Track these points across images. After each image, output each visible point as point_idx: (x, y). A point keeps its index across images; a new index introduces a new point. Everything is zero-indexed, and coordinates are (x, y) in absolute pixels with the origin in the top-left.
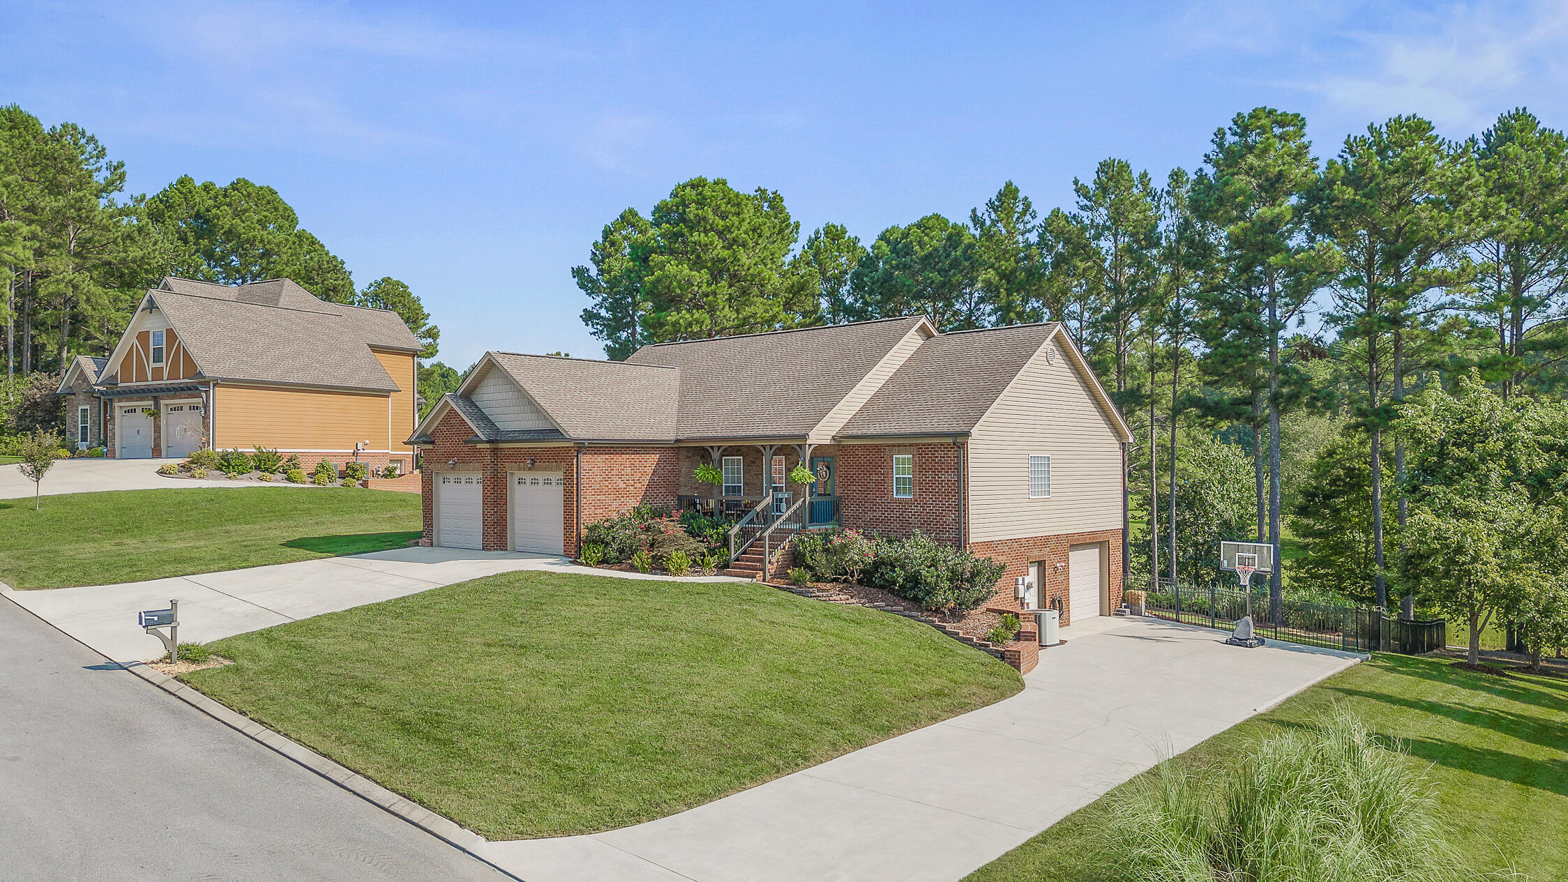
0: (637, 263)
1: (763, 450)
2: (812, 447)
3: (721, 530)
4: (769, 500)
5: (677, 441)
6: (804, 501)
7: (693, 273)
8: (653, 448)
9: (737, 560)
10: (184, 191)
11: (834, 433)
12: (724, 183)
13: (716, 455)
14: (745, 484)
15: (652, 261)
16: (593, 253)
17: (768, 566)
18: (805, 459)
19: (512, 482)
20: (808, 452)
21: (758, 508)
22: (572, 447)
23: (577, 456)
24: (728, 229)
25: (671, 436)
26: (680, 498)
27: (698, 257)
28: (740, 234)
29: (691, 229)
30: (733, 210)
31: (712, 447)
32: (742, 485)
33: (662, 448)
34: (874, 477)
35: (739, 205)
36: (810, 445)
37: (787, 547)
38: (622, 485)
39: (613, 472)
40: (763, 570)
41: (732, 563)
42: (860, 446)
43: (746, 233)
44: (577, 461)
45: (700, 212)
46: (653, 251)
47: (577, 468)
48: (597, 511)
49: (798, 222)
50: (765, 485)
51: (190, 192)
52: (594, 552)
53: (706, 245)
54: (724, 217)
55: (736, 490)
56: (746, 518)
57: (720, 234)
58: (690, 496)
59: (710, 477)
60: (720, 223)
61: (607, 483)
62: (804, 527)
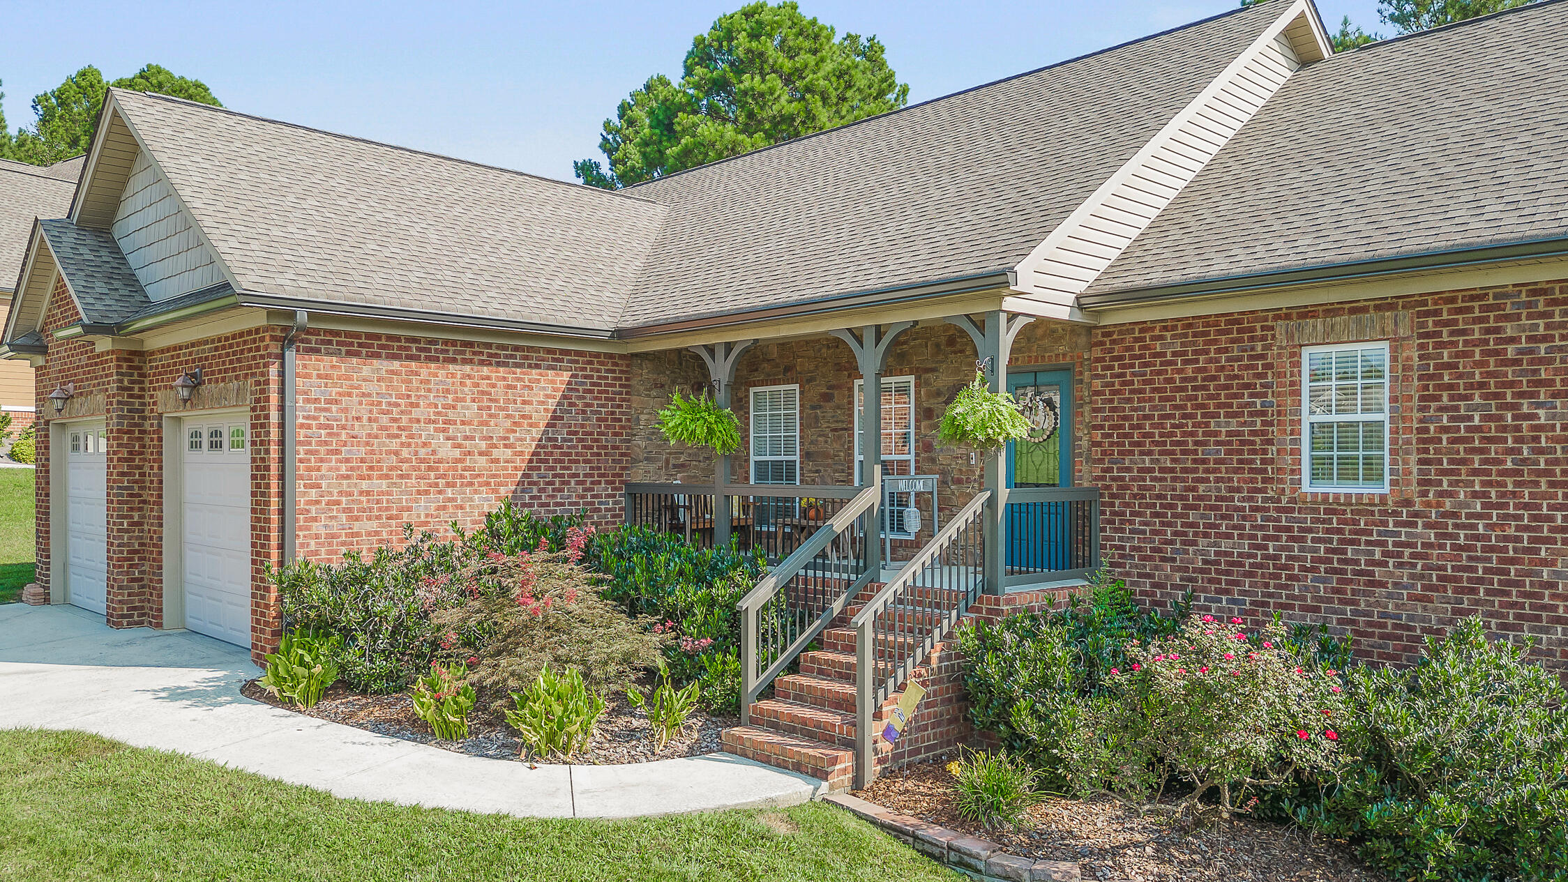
0: (657, 131)
1: (852, 344)
2: (1020, 323)
3: (721, 590)
4: (870, 497)
5: (620, 334)
6: (991, 503)
7: (741, 137)
8: (549, 351)
9: (769, 691)
10: (83, 84)
11: (1081, 288)
12: (794, 7)
13: (721, 371)
14: (806, 455)
15: (679, 124)
16: (604, 138)
17: (874, 730)
18: (994, 361)
19: (174, 442)
20: (1007, 339)
21: (840, 522)
22: (266, 329)
23: (282, 357)
24: (799, 73)
25: (605, 321)
26: (635, 494)
27: (751, 115)
28: (818, 80)
29: (739, 72)
30: (807, 44)
31: (711, 349)
32: (797, 458)
33: (578, 353)
34: (1224, 426)
35: (816, 37)
36: (1013, 316)
37: (935, 656)
38: (447, 451)
39: (415, 413)
40: (853, 745)
41: (751, 706)
42: (1167, 326)
43: (826, 78)
44: (282, 374)
45: (754, 44)
46: (681, 108)
47: (282, 391)
48: (357, 527)
49: (906, 85)
50: (858, 458)
51: (92, 86)
52: (302, 663)
53: (762, 95)
54: (792, 54)
55: (782, 472)
56: (805, 551)
57: (788, 81)
58: (661, 485)
59: (701, 431)
60: (788, 65)
61: (394, 444)
62: (990, 588)
